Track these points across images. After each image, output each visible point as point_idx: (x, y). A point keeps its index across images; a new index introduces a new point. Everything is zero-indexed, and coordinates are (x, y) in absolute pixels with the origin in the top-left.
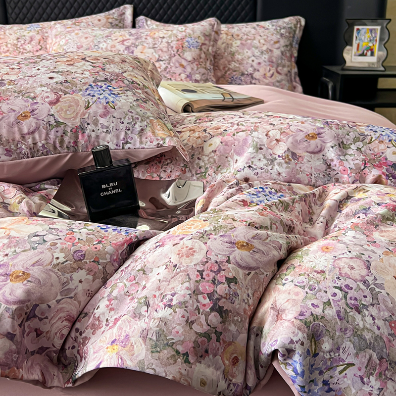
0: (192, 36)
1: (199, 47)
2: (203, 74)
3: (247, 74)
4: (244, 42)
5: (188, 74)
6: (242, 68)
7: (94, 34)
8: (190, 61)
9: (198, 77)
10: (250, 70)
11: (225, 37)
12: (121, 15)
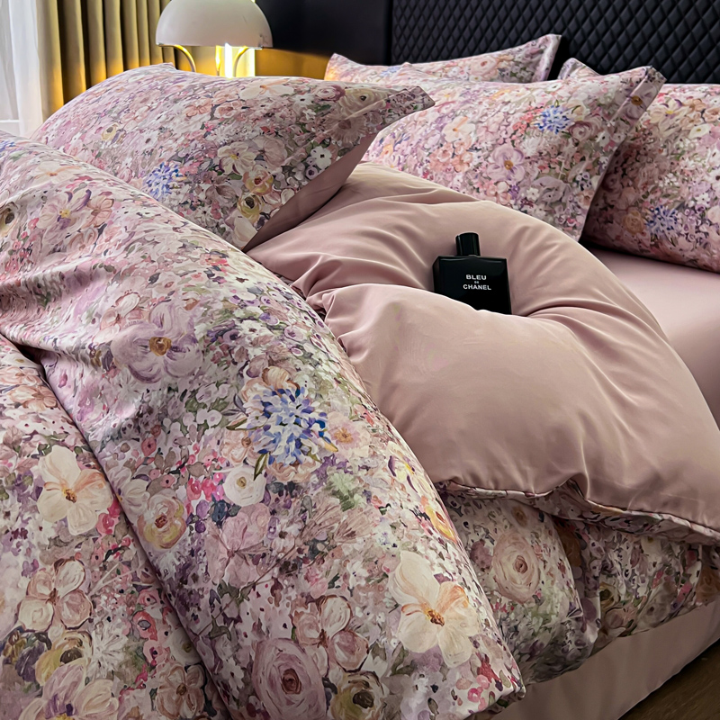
0: (561, 104)
1: (564, 130)
2: (550, 190)
3: (693, 208)
5: (514, 184)
6: (685, 191)
8: (529, 158)
9: (533, 193)
10: (703, 199)
11: (681, 115)
12: (532, 55)
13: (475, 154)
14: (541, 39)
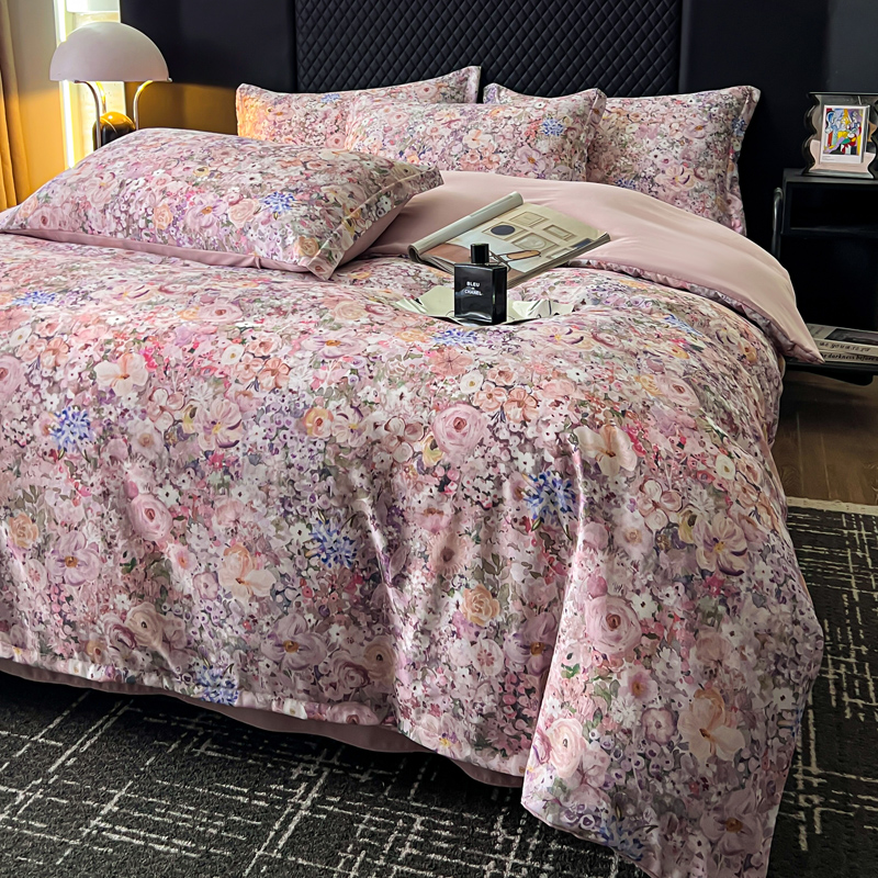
0: (554, 117)
1: (562, 134)
2: (564, 174)
3: (645, 177)
4: (645, 127)
5: (540, 173)
6: (637, 168)
7: (410, 111)
8: (545, 154)
10: (650, 171)
11: (614, 119)
12: (461, 82)
13: (500, 155)
14: (464, 70)
